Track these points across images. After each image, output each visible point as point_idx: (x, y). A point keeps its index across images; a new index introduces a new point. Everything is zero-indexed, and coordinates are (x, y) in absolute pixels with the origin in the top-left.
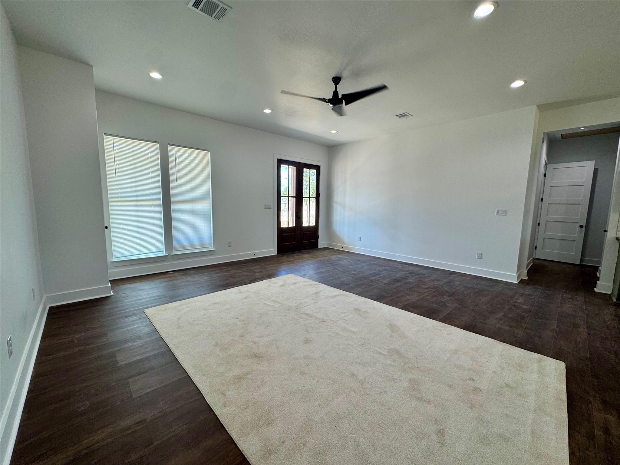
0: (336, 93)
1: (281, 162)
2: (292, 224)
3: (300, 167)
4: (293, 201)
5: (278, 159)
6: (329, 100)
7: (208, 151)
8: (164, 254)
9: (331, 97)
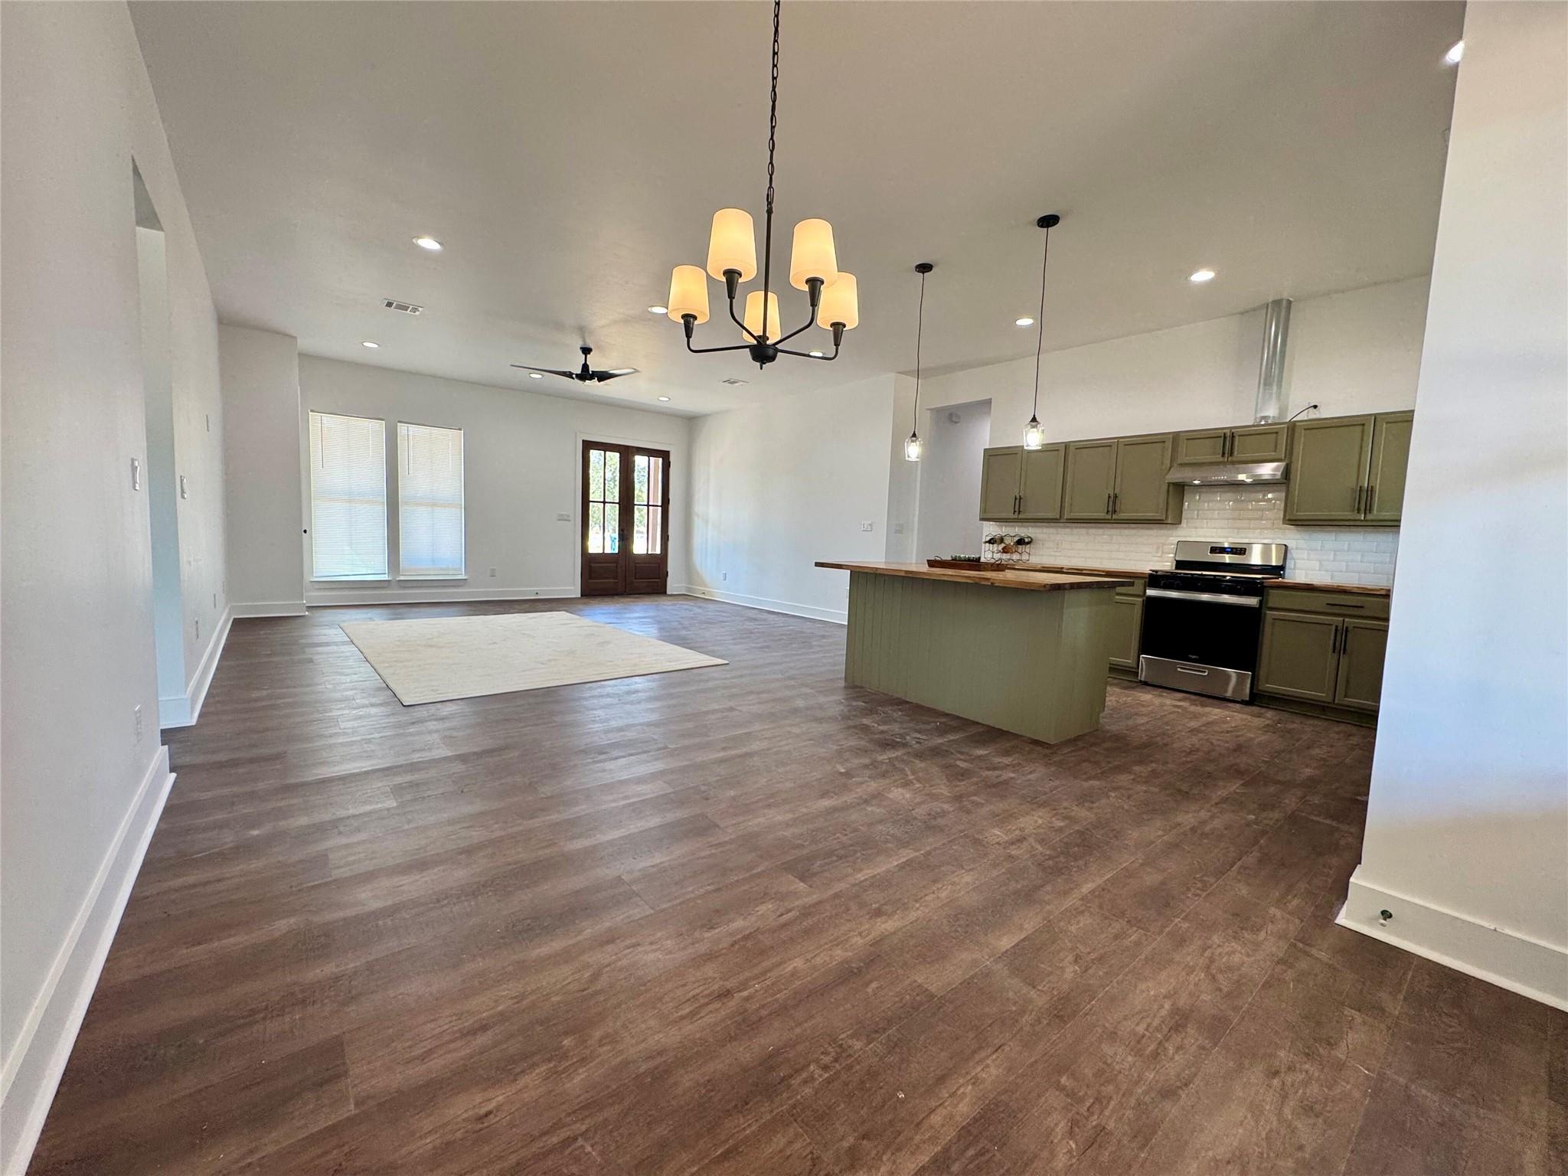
0: (585, 367)
1: (588, 446)
2: (612, 547)
3: (627, 454)
4: (613, 512)
5: (583, 441)
6: (577, 375)
7: (460, 429)
8: (385, 577)
9: (579, 372)
